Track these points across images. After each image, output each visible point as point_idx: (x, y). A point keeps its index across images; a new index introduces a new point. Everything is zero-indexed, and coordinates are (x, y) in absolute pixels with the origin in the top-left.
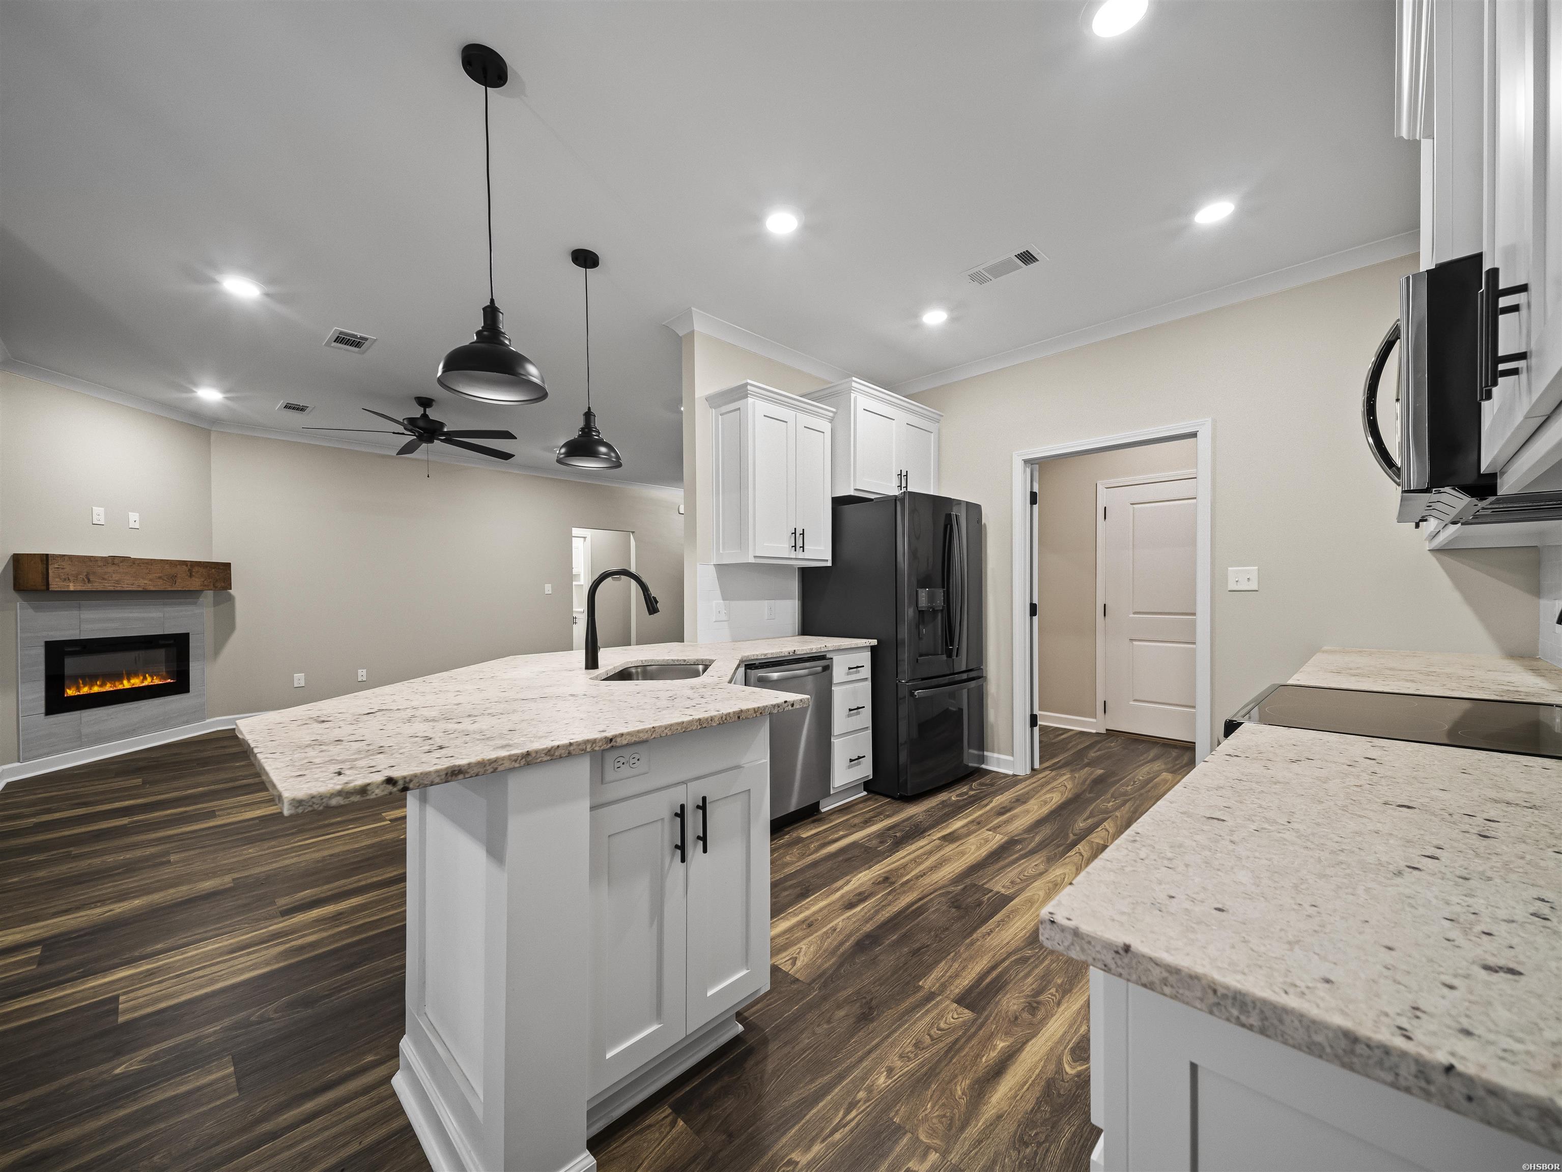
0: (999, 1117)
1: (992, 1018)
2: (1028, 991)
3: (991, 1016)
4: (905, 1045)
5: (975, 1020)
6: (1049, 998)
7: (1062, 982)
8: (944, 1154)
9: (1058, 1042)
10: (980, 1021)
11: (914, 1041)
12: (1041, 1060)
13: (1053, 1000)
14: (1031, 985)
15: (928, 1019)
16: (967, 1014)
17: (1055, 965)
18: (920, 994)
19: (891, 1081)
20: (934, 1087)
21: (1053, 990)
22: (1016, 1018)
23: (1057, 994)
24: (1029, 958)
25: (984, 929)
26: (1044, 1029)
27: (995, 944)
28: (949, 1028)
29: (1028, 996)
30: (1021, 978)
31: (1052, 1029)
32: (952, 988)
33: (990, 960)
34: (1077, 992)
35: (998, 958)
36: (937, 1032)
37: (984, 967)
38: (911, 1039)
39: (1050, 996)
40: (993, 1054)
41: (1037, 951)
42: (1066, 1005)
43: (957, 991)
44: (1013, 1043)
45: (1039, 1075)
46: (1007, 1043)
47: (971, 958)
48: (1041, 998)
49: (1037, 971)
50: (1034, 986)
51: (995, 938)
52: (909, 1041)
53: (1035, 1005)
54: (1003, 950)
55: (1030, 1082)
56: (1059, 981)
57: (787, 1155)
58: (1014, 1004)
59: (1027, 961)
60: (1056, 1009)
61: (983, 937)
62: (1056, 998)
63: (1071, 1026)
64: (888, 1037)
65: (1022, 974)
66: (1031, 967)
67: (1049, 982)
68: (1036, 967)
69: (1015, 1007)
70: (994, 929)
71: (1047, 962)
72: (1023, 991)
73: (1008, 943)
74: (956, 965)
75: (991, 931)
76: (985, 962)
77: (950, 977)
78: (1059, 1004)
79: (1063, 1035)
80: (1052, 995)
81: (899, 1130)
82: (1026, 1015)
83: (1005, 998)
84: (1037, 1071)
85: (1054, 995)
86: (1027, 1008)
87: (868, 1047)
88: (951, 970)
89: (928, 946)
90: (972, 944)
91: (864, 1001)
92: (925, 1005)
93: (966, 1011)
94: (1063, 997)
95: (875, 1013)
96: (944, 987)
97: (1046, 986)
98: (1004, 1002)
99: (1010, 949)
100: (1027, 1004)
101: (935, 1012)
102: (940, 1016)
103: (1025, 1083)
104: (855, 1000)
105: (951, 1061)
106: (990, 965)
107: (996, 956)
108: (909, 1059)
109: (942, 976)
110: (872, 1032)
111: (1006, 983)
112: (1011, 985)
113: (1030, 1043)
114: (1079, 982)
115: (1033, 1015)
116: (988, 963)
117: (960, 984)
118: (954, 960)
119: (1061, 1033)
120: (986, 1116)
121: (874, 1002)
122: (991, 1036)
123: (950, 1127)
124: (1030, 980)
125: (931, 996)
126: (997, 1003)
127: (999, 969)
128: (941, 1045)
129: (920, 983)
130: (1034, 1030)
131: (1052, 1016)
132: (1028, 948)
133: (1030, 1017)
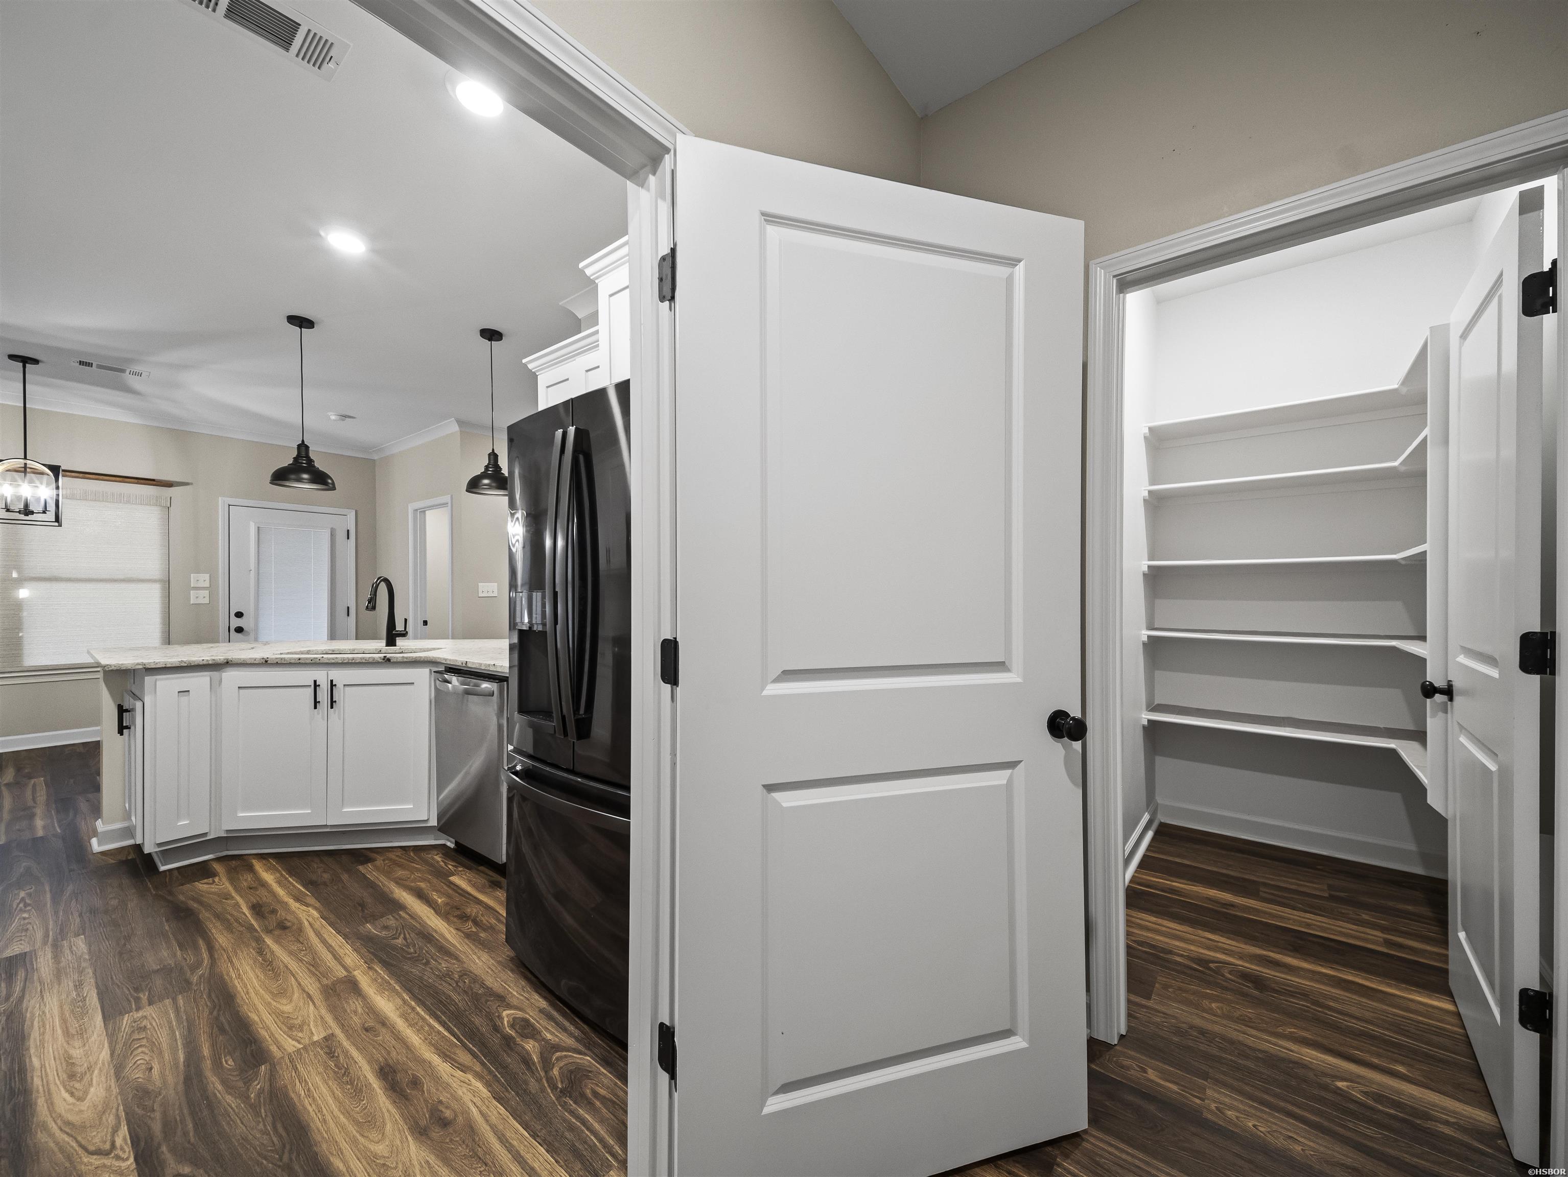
89: (124, 945)
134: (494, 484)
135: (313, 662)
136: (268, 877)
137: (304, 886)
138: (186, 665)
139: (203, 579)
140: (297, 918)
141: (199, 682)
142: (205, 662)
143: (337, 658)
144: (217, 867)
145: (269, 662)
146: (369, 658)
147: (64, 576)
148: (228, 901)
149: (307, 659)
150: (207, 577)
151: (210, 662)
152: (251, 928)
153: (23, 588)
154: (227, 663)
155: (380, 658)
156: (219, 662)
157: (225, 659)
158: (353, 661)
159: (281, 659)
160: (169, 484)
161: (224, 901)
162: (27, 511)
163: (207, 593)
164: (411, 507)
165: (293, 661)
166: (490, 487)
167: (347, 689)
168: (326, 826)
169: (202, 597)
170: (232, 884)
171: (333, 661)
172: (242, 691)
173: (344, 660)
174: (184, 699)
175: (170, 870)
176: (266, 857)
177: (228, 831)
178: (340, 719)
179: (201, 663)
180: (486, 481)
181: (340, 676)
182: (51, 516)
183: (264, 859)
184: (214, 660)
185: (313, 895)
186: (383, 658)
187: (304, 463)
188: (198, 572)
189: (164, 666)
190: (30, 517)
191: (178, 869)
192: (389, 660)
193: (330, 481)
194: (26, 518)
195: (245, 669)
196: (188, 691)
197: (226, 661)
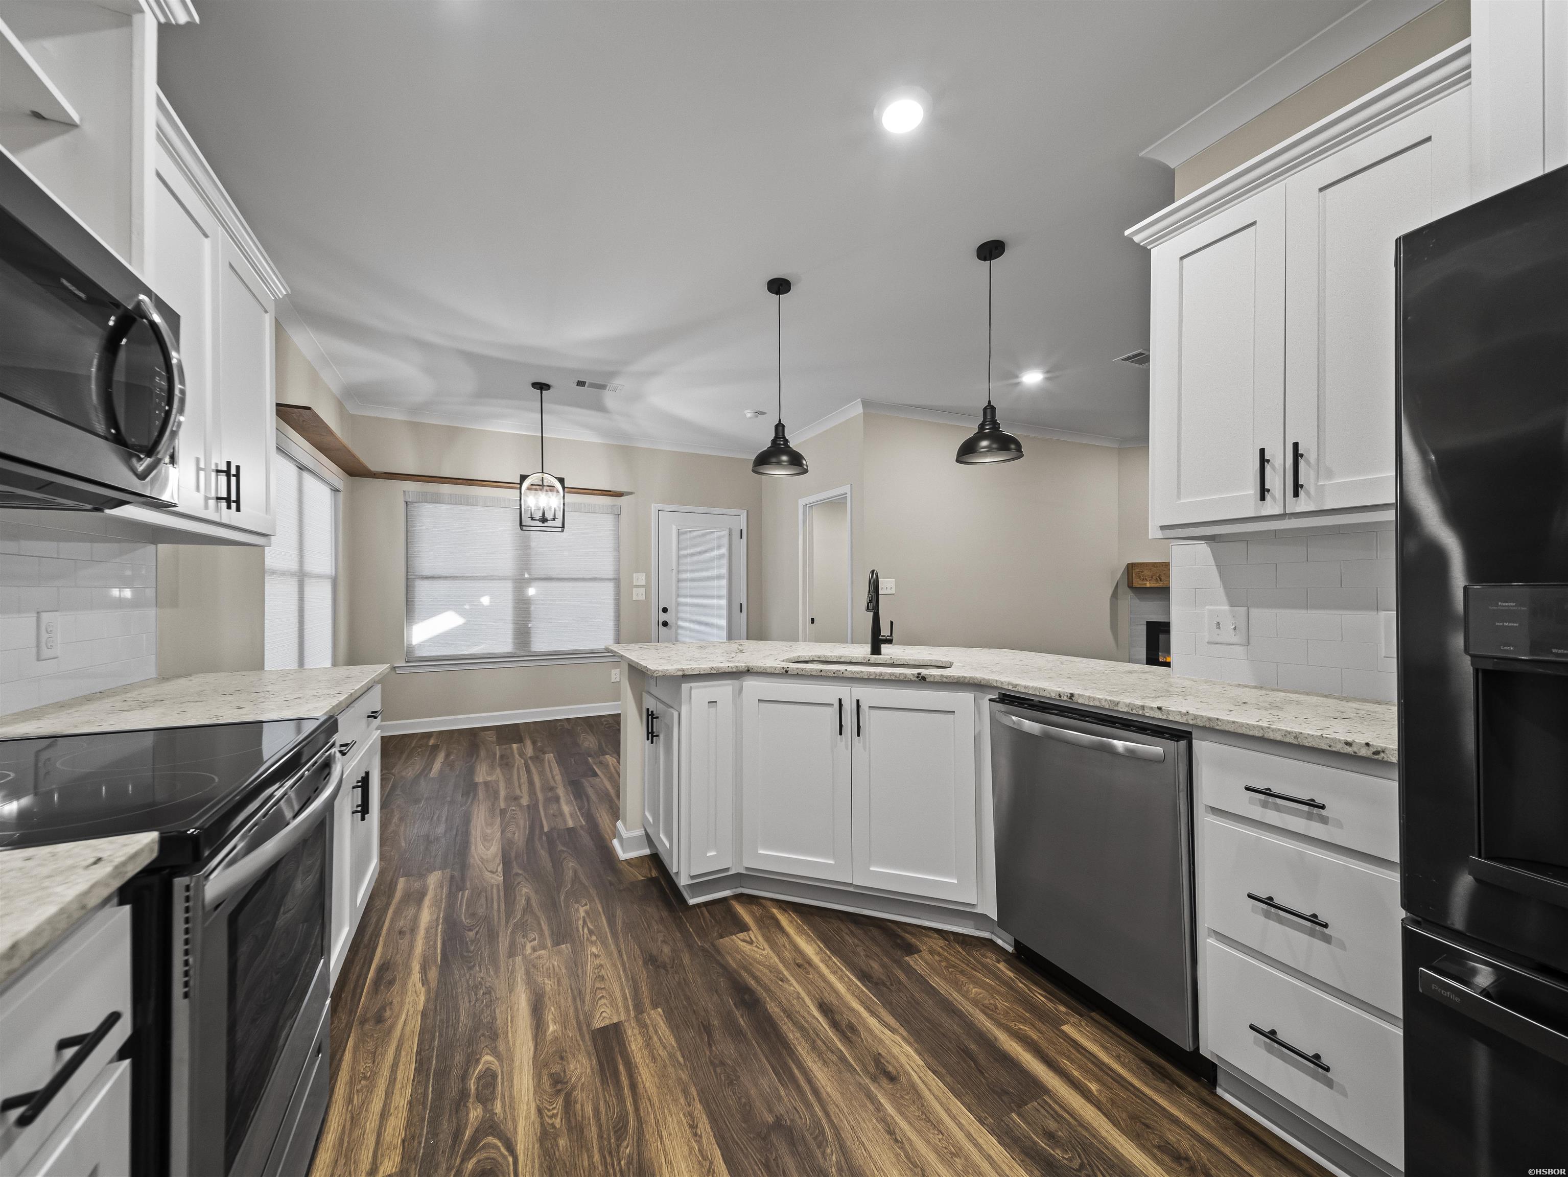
0: (511, 990)
1: (579, 1038)
2: (579, 1095)
3: (582, 1040)
4: (608, 971)
5: (588, 1025)
6: (554, 1108)
7: (557, 1145)
8: (525, 957)
9: (511, 1071)
10: (585, 1028)
11: (606, 977)
12: (514, 1045)
13: (549, 1110)
14: (582, 1106)
15: (618, 995)
16: (598, 1024)
17: (586, 1163)
18: (647, 1002)
19: (589, 953)
20: (564, 971)
21: (557, 1122)
22: (562, 1058)
23: (550, 1122)
24: (620, 1138)
25: (704, 1125)
26: (531, 1071)
27: (669, 1119)
28: (597, 1004)
29: (574, 1088)
30: (598, 1101)
31: (525, 1078)
32: (636, 1031)
33: (646, 1091)
34: (533, 1148)
35: (644, 1103)
36: (601, 995)
37: (642, 1079)
38: (610, 976)
39: (555, 1111)
40: (550, 1017)
41: (623, 1163)
42: (533, 1117)
43: (629, 1032)
44: (545, 1038)
45: (507, 1034)
46: (548, 1033)
47: (663, 1075)
48: (560, 1101)
49: (594, 1129)
50: (578, 1106)
51: (679, 1128)
52: (609, 975)
53: (559, 1087)
54: (653, 1121)
55: (509, 1024)
56: (562, 1142)
57: (590, 904)
58: (576, 1069)
59: (615, 1132)
60: (538, 1102)
61: (691, 1115)
62: (547, 1115)
63: (512, 1097)
64: (623, 965)
65: (603, 1109)
66: (604, 1128)
67: (570, 1129)
68: (600, 1137)
69: (572, 1067)
70: (699, 1142)
71: (597, 1158)
72: (582, 1090)
73: (661, 1138)
74: (663, 1053)
75: (695, 1134)
76: (647, 1085)
77: (650, 1038)
78: (540, 1111)
79: (512, 1081)
80: (554, 1116)
81: (557, 943)
82: (556, 1069)
83: (588, 1066)
84: (510, 1035)
85: (551, 1117)
86: (562, 1074)
87: (624, 952)
88: (659, 1044)
89: (710, 1045)
90: (685, 1092)
91: (669, 966)
92: (634, 1000)
93: (602, 1025)
94: (542, 1124)
95: (651, 967)
96: (643, 1025)
97: (569, 1121)
98: (585, 1061)
99: (649, 1129)
100: (565, 1080)
101: (620, 1004)
102: (613, 1003)
103: (512, 1021)
104: (674, 961)
105: (571, 989)
106: (640, 1086)
107: (648, 1104)
108: (595, 968)
109: (656, 1032)
110: (635, 960)
111: (604, 1081)
112: (598, 1084)
113: (532, 1049)
114: (541, 1165)
115: (551, 1075)
116: (645, 1087)
117: (636, 1040)
118: (671, 1056)
119: (515, 1082)
120: (520, 985)
121: (663, 971)
122: (564, 1025)
123: (534, 966)
124: (589, 1111)
125: (639, 1009)
126: (589, 1054)
127: (627, 1091)
128: (588, 991)
129: (659, 1010)
130: (539, 1064)
131: (535, 1092)
132: (635, 1157)
133: (553, 1071)
134: (995, 446)
135: (836, 675)
136: (810, 948)
137: (859, 980)
138: (715, 672)
139: (640, 578)
140: (894, 1057)
141: (723, 690)
142: (730, 670)
143: (862, 672)
144: (740, 910)
145: (789, 672)
146: (900, 674)
147: (555, 576)
148: (786, 986)
149: (829, 671)
150: (643, 576)
151: (734, 670)
152: (843, 1058)
153: (531, 587)
154: (748, 671)
155: (913, 675)
156: (741, 669)
157: (746, 667)
158: (881, 678)
159: (802, 669)
160: (619, 495)
161: (780, 983)
162: (544, 520)
163: (643, 590)
164: (801, 502)
165: (814, 673)
166: (990, 449)
167: (873, 712)
168: (851, 885)
169: (639, 594)
170: (772, 949)
171: (858, 676)
172: (762, 705)
173: (870, 675)
174: (712, 710)
175: (698, 905)
176: (784, 906)
177: (747, 868)
178: (865, 749)
179: (727, 671)
180: (984, 443)
181: (869, 695)
182: (558, 523)
183: (785, 910)
184: (737, 667)
185: (884, 1006)
186: (916, 675)
187: (782, 445)
188: (637, 572)
189: (698, 673)
190: (546, 524)
191: (706, 904)
192: (924, 678)
193: (804, 462)
194: (543, 525)
195: (761, 678)
196: (716, 702)
197: (747, 668)
